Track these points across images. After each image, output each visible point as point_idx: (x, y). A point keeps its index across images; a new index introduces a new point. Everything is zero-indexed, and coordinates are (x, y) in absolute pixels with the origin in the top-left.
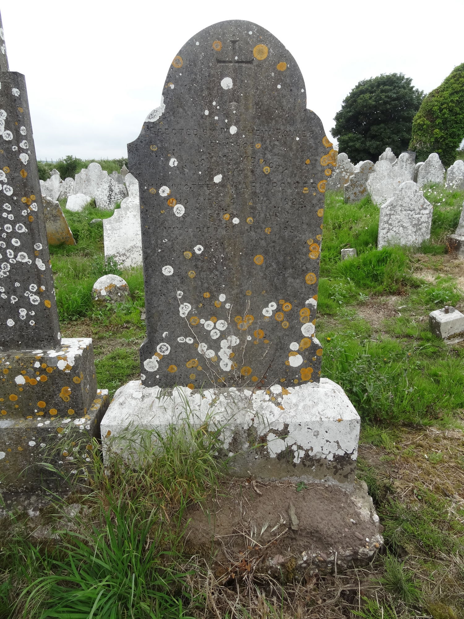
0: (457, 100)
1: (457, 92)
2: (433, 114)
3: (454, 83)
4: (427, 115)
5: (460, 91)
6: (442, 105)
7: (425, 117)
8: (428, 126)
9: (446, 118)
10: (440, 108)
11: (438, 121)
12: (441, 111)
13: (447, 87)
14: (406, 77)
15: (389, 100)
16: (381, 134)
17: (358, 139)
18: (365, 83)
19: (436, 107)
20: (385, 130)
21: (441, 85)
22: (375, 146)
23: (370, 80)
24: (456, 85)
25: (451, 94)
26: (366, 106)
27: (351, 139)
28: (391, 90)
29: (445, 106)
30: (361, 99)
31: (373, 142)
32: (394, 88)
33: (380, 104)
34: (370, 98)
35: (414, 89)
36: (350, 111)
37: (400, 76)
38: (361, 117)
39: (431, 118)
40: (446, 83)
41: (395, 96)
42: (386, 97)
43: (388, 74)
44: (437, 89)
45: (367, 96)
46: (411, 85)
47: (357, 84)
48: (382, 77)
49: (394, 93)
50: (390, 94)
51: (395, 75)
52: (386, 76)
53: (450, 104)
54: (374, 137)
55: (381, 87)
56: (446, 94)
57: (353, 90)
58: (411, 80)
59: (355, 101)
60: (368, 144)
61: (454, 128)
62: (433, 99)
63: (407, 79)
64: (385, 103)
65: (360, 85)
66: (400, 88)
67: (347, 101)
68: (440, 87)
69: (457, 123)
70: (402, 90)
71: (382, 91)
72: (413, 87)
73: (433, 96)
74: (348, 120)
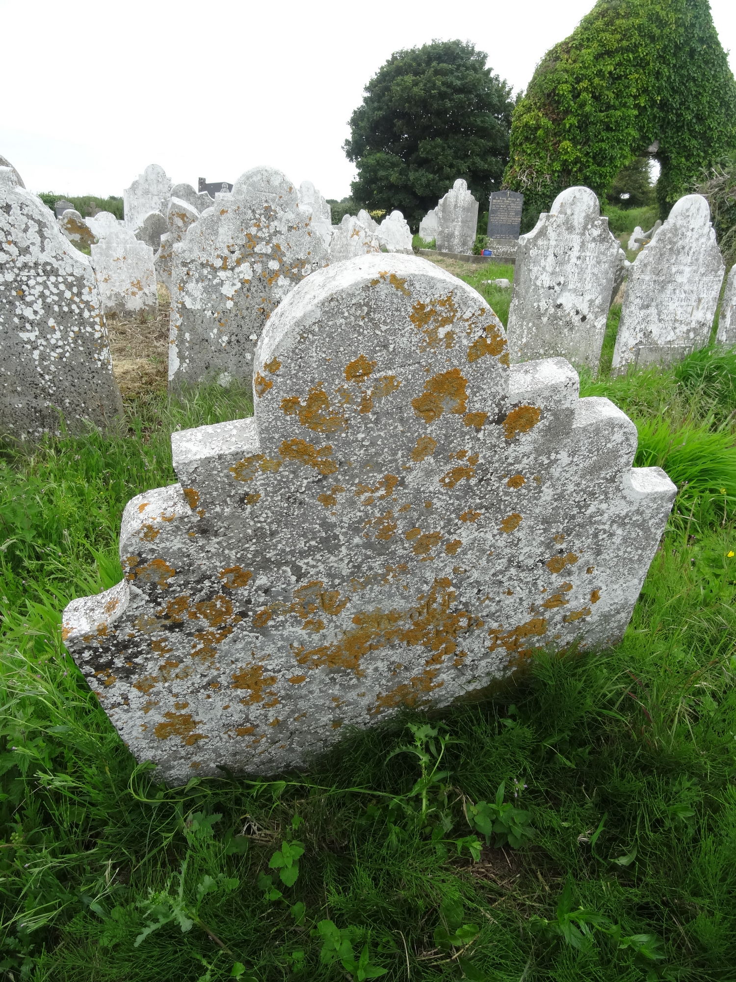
0: (610, 73)
1: (610, 53)
2: (558, 102)
3: (604, 31)
4: (545, 105)
5: (617, 50)
6: (578, 80)
7: (539, 109)
8: (547, 131)
9: (587, 116)
10: (574, 88)
11: (571, 121)
12: (576, 96)
13: (588, 39)
14: (477, 49)
15: (449, 91)
16: (437, 158)
17: (394, 165)
18: (404, 55)
19: (565, 86)
20: (443, 149)
21: (575, 34)
22: (424, 180)
23: (413, 51)
24: (607, 35)
25: (598, 57)
26: (409, 100)
27: (380, 164)
28: (451, 72)
29: (584, 84)
30: (398, 85)
31: (422, 172)
32: (458, 69)
33: (432, 97)
34: (416, 84)
35: (492, 75)
36: (380, 109)
37: (468, 46)
38: (399, 123)
39: (553, 112)
40: (586, 29)
41: (459, 83)
42: (443, 84)
43: (445, 40)
44: (566, 43)
45: (409, 79)
46: (486, 67)
47: (390, 58)
48: (434, 47)
49: (458, 78)
50: (450, 79)
51: (457, 43)
52: (443, 43)
53: (596, 81)
54: (423, 163)
55: (434, 64)
56: (587, 54)
57: (382, 68)
58: (485, 57)
59: (387, 89)
60: (412, 176)
61: (603, 141)
62: (559, 65)
63: (479, 53)
64: (442, 96)
65: (394, 58)
66: (467, 69)
67: (372, 87)
68: (572, 38)
69: (608, 129)
70: (472, 72)
71: (437, 72)
72: (489, 71)
73: (557, 58)
74: (375, 126)
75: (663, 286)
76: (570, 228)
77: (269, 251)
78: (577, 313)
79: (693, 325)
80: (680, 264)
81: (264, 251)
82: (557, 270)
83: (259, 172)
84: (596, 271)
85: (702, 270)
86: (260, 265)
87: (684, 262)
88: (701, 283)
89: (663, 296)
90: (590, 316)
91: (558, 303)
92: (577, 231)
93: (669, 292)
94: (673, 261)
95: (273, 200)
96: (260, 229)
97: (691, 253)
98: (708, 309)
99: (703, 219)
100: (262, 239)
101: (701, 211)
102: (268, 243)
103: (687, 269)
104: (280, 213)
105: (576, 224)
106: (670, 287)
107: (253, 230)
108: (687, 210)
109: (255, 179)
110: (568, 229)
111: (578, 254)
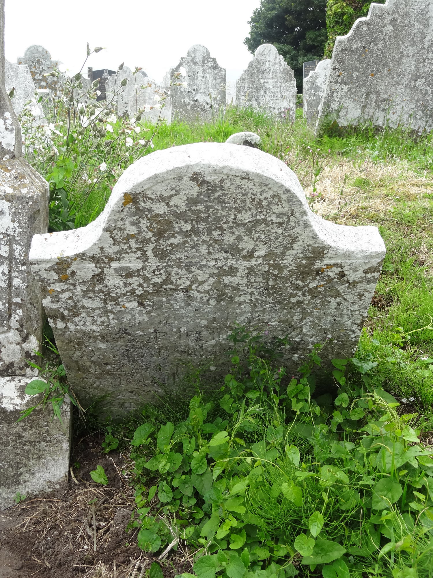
8: (351, 16)
75: (257, 90)
76: (195, 63)
77: (41, 78)
78: (208, 104)
79: (282, 110)
80: (265, 78)
81: (39, 78)
82: (192, 83)
83: (33, 46)
84: (214, 83)
85: (281, 81)
86: (38, 84)
87: (268, 77)
88: (282, 88)
89: (259, 95)
90: (216, 106)
91: (195, 99)
92: (199, 64)
93: (262, 93)
94: (260, 77)
95: (40, 57)
96: (36, 69)
97: (271, 72)
98: (290, 101)
99: (274, 55)
100: (37, 73)
101: (271, 51)
102: (40, 74)
103: (271, 81)
104: (44, 62)
105: (198, 61)
106: (262, 90)
107: (33, 70)
108: (263, 52)
109: (31, 49)
110: (194, 63)
111: (202, 75)
